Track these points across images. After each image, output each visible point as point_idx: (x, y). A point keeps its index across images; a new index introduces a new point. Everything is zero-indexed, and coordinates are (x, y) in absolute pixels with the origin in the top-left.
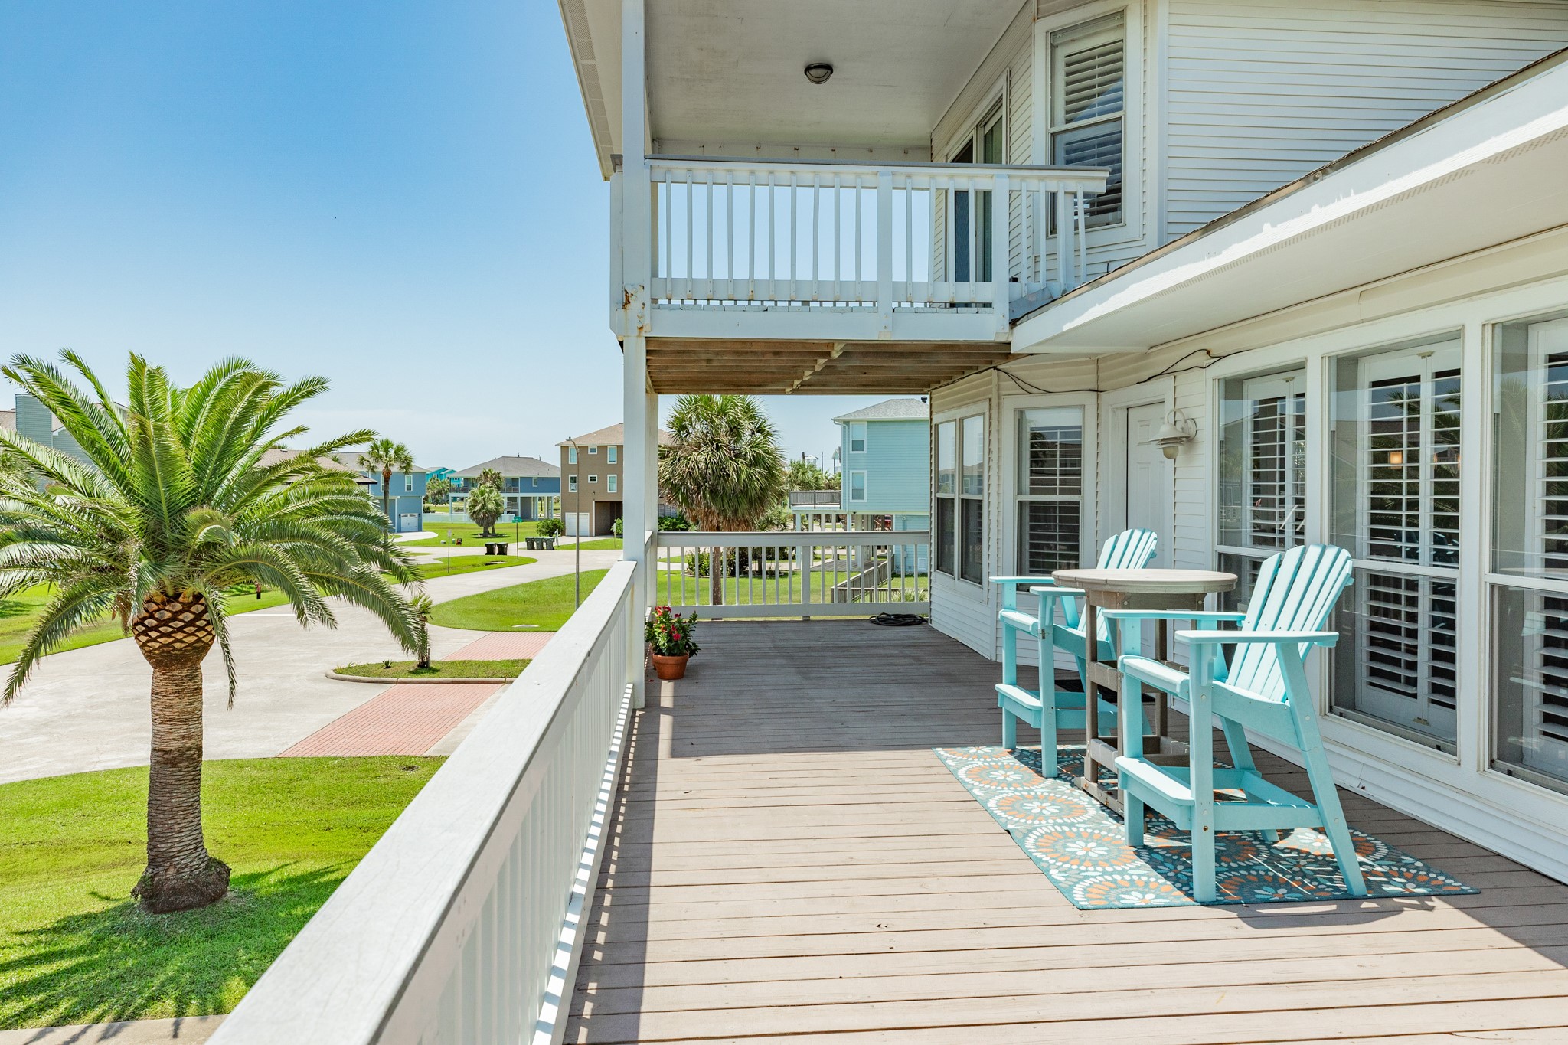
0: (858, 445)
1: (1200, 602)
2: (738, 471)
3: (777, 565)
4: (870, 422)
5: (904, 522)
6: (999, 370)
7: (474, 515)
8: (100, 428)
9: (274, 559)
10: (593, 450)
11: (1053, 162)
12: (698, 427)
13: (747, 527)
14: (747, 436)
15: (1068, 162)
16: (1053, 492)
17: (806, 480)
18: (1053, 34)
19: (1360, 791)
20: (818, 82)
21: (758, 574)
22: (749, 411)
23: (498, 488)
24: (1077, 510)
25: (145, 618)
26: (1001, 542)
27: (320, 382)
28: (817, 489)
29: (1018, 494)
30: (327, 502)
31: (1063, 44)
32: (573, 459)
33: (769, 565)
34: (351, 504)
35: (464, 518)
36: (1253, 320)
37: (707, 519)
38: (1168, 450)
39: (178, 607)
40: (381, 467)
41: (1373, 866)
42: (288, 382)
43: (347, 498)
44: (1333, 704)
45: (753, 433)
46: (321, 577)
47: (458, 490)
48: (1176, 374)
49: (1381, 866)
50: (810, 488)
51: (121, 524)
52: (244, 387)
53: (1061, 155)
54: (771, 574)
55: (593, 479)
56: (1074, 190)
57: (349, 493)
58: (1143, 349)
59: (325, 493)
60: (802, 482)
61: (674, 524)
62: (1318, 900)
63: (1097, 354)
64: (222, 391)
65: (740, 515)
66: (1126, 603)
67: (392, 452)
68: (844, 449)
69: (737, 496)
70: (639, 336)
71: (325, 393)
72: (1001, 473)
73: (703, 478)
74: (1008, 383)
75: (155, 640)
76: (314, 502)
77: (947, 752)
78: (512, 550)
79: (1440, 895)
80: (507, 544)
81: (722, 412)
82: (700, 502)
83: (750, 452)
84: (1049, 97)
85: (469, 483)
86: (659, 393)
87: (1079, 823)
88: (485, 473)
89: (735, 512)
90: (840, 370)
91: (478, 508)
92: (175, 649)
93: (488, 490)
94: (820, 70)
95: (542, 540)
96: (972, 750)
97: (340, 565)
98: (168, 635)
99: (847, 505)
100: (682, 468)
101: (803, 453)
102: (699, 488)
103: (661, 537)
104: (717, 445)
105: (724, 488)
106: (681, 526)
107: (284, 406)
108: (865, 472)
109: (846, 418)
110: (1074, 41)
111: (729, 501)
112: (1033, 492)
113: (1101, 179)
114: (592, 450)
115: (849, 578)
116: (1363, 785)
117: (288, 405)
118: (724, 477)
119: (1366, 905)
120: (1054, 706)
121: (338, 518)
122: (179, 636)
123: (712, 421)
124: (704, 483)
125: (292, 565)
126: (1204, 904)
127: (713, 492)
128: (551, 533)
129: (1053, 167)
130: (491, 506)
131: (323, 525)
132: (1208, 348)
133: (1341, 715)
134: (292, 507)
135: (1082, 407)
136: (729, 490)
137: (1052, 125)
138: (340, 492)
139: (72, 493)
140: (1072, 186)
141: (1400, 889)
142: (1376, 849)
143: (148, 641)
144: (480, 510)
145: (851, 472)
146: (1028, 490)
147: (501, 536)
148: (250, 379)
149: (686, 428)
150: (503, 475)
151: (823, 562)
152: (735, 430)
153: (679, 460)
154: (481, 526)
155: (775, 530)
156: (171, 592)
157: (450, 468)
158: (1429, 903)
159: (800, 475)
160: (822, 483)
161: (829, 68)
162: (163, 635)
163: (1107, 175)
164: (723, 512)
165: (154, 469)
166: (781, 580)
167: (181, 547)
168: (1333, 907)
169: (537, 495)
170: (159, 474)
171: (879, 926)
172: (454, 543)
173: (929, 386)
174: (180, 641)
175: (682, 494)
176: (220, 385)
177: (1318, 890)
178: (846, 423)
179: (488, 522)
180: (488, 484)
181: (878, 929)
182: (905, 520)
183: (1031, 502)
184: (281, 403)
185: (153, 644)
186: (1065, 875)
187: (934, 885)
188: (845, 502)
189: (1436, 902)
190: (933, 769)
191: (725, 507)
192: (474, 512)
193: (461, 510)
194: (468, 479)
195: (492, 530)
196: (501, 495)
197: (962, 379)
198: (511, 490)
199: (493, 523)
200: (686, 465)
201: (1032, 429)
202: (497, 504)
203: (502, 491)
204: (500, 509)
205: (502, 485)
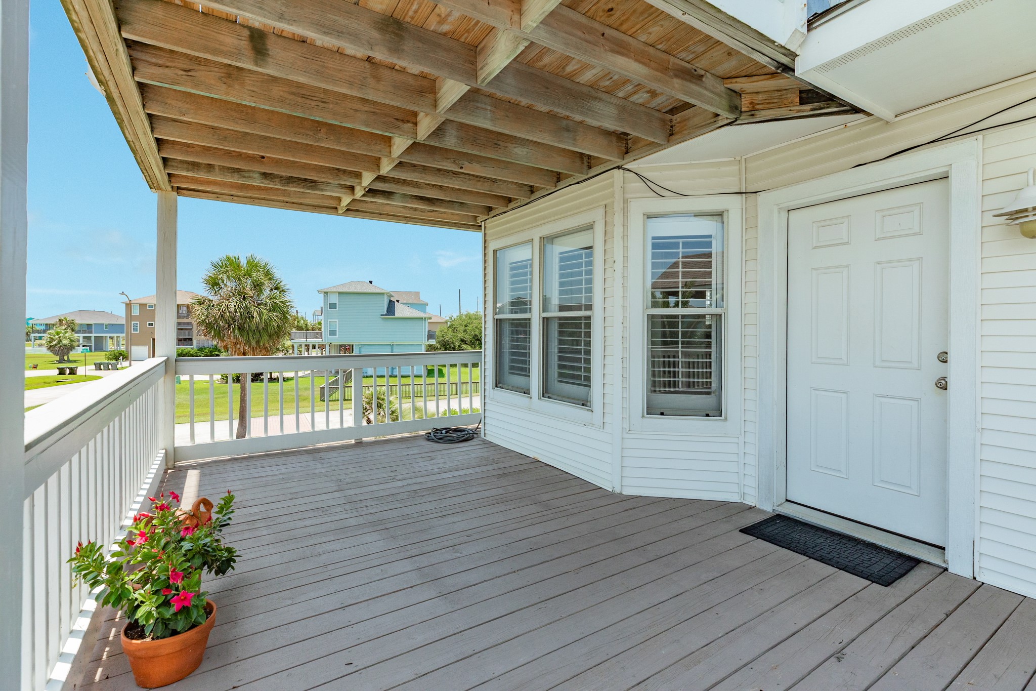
0: (333, 306)
2: (260, 314)
4: (340, 293)
5: (360, 348)
6: (625, 169)
7: (51, 348)
12: (228, 284)
13: (267, 352)
14: (267, 292)
17: (300, 325)
22: (268, 275)
23: (73, 330)
26: (627, 360)
28: (307, 330)
29: (650, 308)
32: (136, 312)
35: (44, 350)
37: (236, 347)
45: (272, 290)
47: (39, 332)
50: (302, 329)
55: (151, 325)
60: (297, 326)
61: (211, 352)
65: (261, 344)
68: (325, 307)
69: (259, 331)
72: (627, 284)
73: (233, 319)
78: (81, 371)
80: (77, 368)
81: (248, 275)
82: (230, 336)
83: (269, 302)
85: (48, 327)
88: (61, 321)
89: (258, 342)
91: (54, 343)
93: (63, 331)
95: (108, 364)
99: (326, 339)
100: (216, 312)
102: (229, 326)
104: (244, 297)
105: (249, 326)
106: (216, 353)
108: (337, 320)
109: (326, 290)
111: (254, 334)
112: (654, 305)
114: (150, 307)
115: (327, 380)
118: (249, 319)
123: (240, 280)
124: (234, 322)
127: (241, 328)
128: (117, 359)
130: (65, 342)
136: (253, 327)
144: (56, 345)
145: (329, 320)
147: (75, 361)
149: (219, 284)
150: (76, 322)
152: (258, 286)
153: (213, 306)
154: (57, 355)
155: (281, 355)
157: (35, 318)
160: (310, 327)
164: (248, 342)
166: (284, 383)
169: (108, 335)
172: (30, 367)
178: (326, 293)
179: (63, 353)
180: (64, 328)
182: (361, 347)
183: (654, 316)
188: (325, 337)
191: (251, 338)
192: (51, 346)
193: (40, 345)
194: (46, 324)
195: (66, 358)
196: (76, 335)
197: (505, 212)
198: (85, 332)
199: (68, 353)
200: (219, 310)
201: (653, 238)
202: (72, 341)
203: (76, 333)
204: (75, 344)
205: (77, 328)
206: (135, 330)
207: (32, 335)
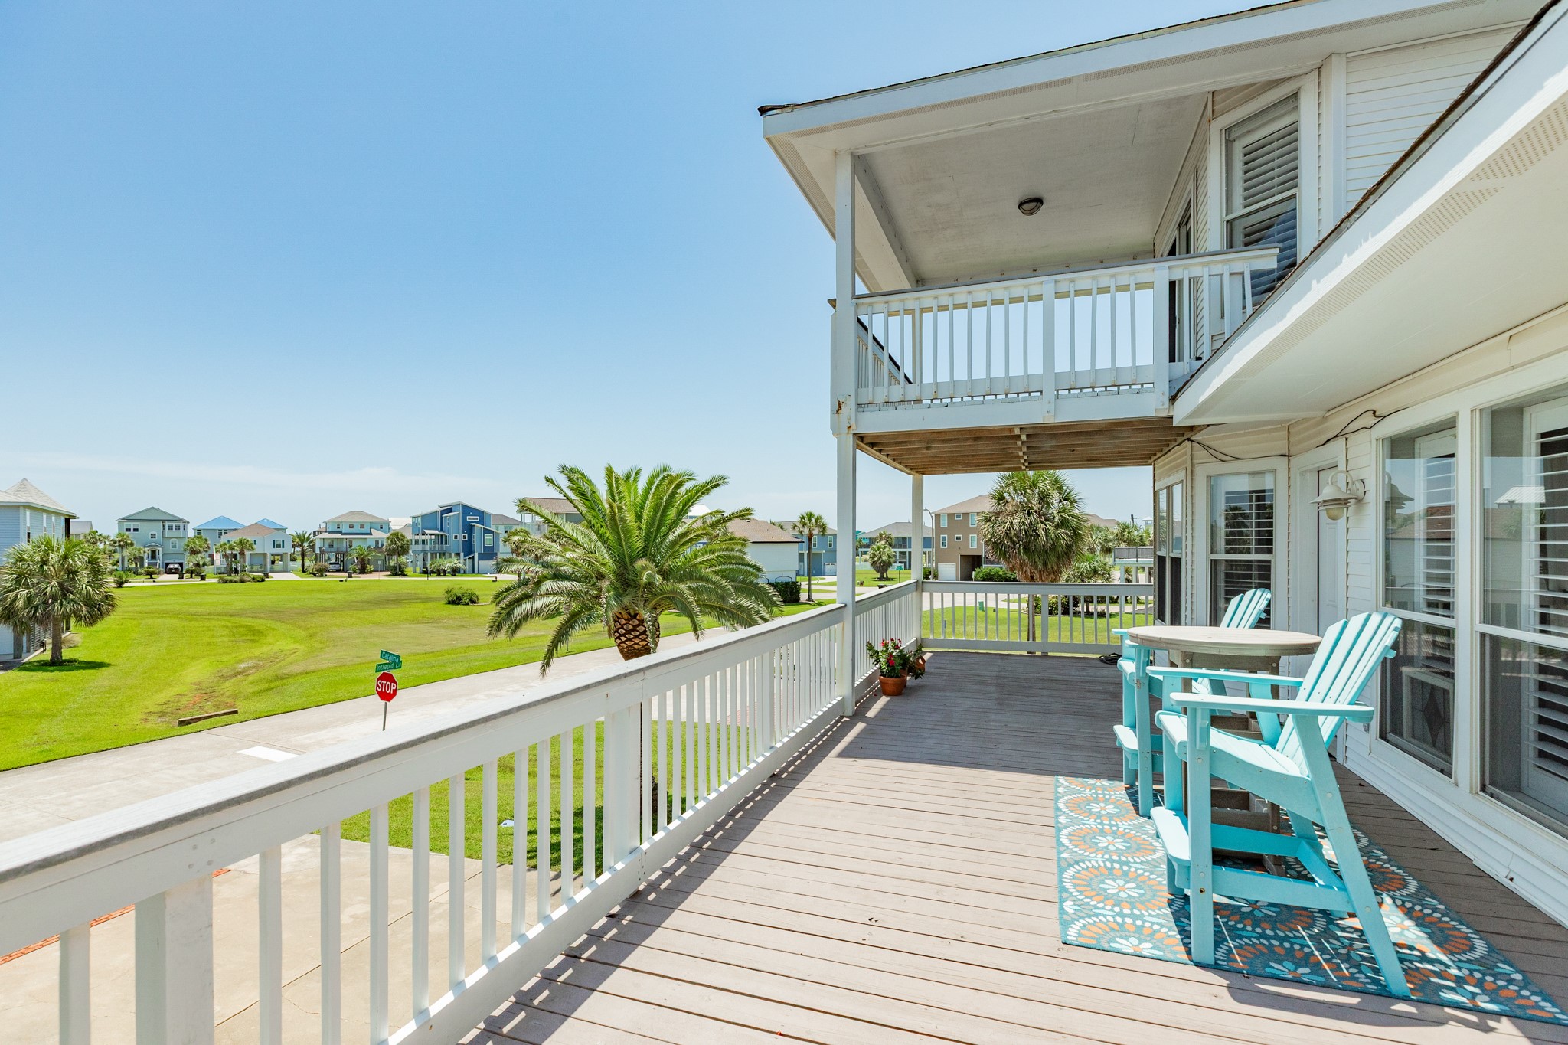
1: (1274, 665)
2: (1047, 533)
3: (1095, 607)
6: (1192, 441)
7: (873, 564)
8: (599, 510)
9: (682, 594)
10: (958, 517)
11: (1230, 244)
12: (1014, 497)
14: (1055, 504)
15: (1246, 245)
16: (1248, 551)
17: (1131, 538)
18: (1228, 130)
19: (1506, 882)
20: (1031, 214)
21: (1089, 614)
22: (1057, 484)
23: (890, 545)
24: (1269, 569)
25: (619, 629)
26: (1195, 596)
27: (723, 478)
28: (1142, 545)
29: (1212, 553)
30: (719, 556)
31: (1239, 137)
32: (944, 523)
33: (1101, 608)
34: (734, 557)
35: (868, 566)
36: (1411, 377)
37: (1022, 569)
38: (1331, 512)
39: (637, 622)
40: (806, 531)
41: (1448, 966)
42: (702, 478)
43: (731, 554)
44: (1487, 782)
45: (1061, 501)
46: (716, 607)
47: (865, 546)
48: (1347, 436)
49: (1460, 969)
50: (1135, 544)
51: (603, 569)
52: (669, 483)
53: (1239, 238)
54: (1102, 615)
55: (958, 538)
56: (1241, 271)
57: (732, 550)
58: (1319, 414)
59: (718, 550)
62: (1340, 989)
63: (1288, 420)
64: (658, 486)
65: (1049, 568)
66: (1188, 661)
67: (813, 520)
69: (1047, 551)
70: (848, 433)
71: (726, 486)
72: (1195, 535)
73: (1018, 537)
74: (1201, 453)
75: (624, 642)
76: (712, 556)
77: (1066, 780)
79: (1516, 1017)
81: (1034, 485)
82: (1015, 557)
83: (1057, 517)
84: (1225, 189)
85: (872, 541)
86: (923, 474)
87: (1135, 862)
88: (881, 534)
89: (1045, 564)
90: (1044, 449)
91: (876, 559)
92: (635, 649)
93: (883, 546)
94: (1032, 204)
96: (1092, 781)
97: (723, 598)
98: (630, 640)
100: (1000, 530)
101: (1132, 516)
102: (1014, 546)
103: (924, 585)
104: (1028, 511)
105: (1035, 546)
107: (700, 494)
110: (1249, 132)
111: (1040, 555)
112: (1228, 552)
113: (1272, 255)
116: (1511, 875)
117: (703, 493)
118: (1035, 537)
119: (1401, 1007)
120: (1150, 751)
121: (731, 566)
122: (637, 641)
123: (1026, 492)
124: (1019, 541)
125: (691, 599)
126: (1198, 965)
127: (1026, 548)
129: (1231, 250)
130: (884, 558)
131: (715, 572)
132: (1375, 409)
133: (1492, 796)
134: (700, 560)
135: (1274, 471)
136: (1040, 548)
137: (1228, 211)
138: (727, 550)
139: (574, 551)
140: (1238, 267)
141: (1464, 1000)
142: (1472, 948)
143: (621, 643)
144: (877, 561)
146: (1223, 549)
148: (671, 479)
149: (1004, 497)
150: (893, 536)
151: (1147, 606)
152: (1044, 498)
153: (999, 523)
154: (879, 572)
156: (632, 614)
157: (863, 531)
158: (1491, 1023)
159: (1126, 534)
160: (1146, 541)
161: (1039, 201)
162: (628, 640)
163: (1277, 250)
164: (1035, 565)
165: (619, 535)
167: (637, 586)
168: (1354, 1000)
170: (622, 537)
171: (870, 920)
172: (858, 584)
173: (1150, 458)
174: (638, 644)
175: (1001, 550)
176: (657, 482)
177: (1352, 977)
179: (883, 570)
180: (883, 542)
181: (869, 922)
183: (1227, 561)
184: (698, 491)
185: (623, 645)
186: (1077, 908)
187: (948, 894)
189: (1505, 1025)
190: (1040, 793)
191: (1037, 560)
192: (873, 562)
193: (866, 561)
194: (870, 539)
195: (885, 575)
196: (893, 550)
197: (1170, 451)
198: (900, 547)
199: (886, 570)
200: (1004, 528)
201: (1227, 493)
202: (889, 557)
203: (894, 547)
204: (892, 560)
205: (894, 543)
206: (944, 544)
207: (860, 550)
